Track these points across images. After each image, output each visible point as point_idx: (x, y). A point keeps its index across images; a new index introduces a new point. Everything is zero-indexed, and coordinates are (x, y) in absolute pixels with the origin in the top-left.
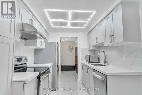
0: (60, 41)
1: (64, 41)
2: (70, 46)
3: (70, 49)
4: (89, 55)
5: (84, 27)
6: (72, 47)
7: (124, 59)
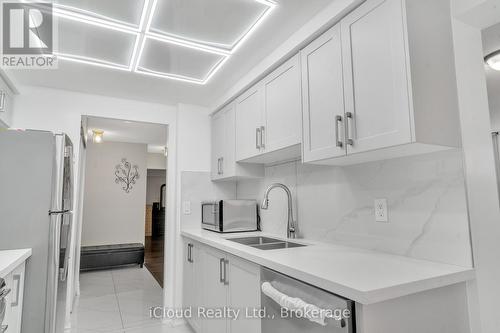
0: (82, 134)
1: (98, 139)
2: (127, 165)
3: (123, 176)
4: (221, 203)
5: (204, 81)
6: (133, 170)
7: (381, 215)
